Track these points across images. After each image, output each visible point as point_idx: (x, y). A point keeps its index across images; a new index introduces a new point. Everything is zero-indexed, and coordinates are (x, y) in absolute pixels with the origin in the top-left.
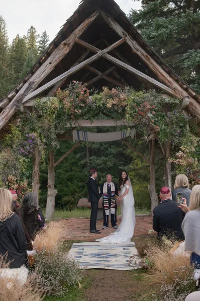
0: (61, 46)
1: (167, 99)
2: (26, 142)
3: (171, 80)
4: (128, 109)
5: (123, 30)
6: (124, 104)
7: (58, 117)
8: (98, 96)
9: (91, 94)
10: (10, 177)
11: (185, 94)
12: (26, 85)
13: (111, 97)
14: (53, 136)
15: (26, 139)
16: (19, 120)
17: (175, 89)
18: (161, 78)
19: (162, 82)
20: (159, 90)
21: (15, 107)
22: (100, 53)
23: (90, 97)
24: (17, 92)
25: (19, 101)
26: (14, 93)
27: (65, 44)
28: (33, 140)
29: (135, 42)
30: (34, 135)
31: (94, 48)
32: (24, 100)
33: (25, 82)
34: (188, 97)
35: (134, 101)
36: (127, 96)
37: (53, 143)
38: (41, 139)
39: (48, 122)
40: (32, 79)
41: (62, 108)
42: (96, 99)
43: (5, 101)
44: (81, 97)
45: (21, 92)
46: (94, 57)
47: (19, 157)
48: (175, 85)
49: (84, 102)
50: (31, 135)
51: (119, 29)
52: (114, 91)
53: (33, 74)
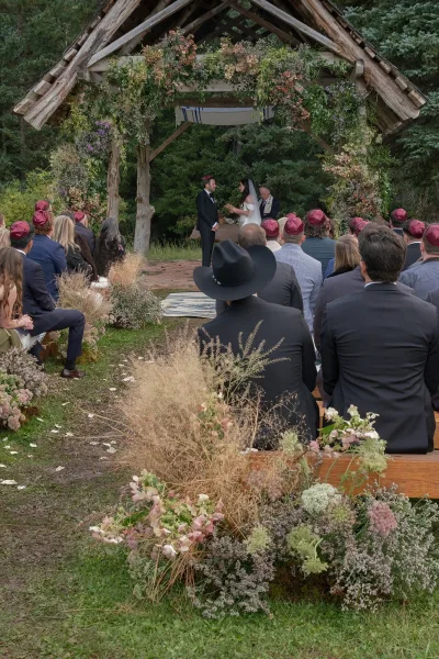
1: (329, 61)
2: (95, 134)
3: (336, 27)
4: (261, 81)
6: (252, 72)
7: (146, 92)
8: (212, 56)
9: (200, 51)
10: (73, 189)
11: (359, 53)
12: (93, 36)
13: (234, 59)
14: (138, 124)
15: (96, 129)
16: (83, 95)
17: (342, 45)
18: (320, 22)
19: (323, 32)
20: (316, 45)
21: (76, 75)
23: (199, 57)
24: (78, 48)
25: (82, 65)
26: (74, 51)
28: (107, 130)
30: (109, 121)
32: (91, 63)
33: (90, 31)
34: (362, 61)
35: (271, 66)
36: (262, 57)
37: (139, 136)
38: (119, 129)
39: (130, 101)
40: (102, 26)
41: (153, 79)
42: (209, 61)
43: (60, 65)
44: (183, 59)
45: (85, 48)
47: (86, 157)
48: (343, 37)
49: (189, 68)
50: (103, 121)
52: (238, 48)
53: (103, 15)
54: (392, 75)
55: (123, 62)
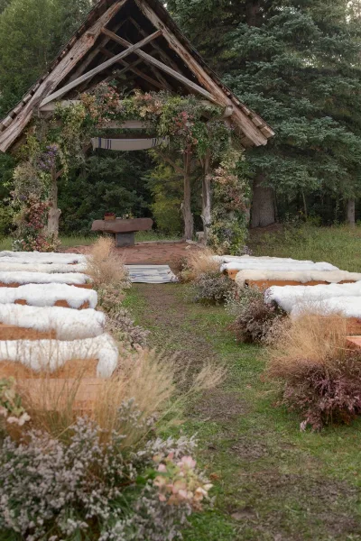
0: (85, 37)
1: (208, 106)
2: (47, 155)
3: (212, 84)
4: (163, 118)
5: (159, 20)
6: (158, 113)
7: (84, 126)
8: (129, 101)
9: (122, 98)
10: (32, 195)
11: (228, 101)
12: (43, 86)
13: (144, 103)
14: (77, 148)
15: (46, 151)
16: (35, 127)
17: (217, 96)
18: (201, 81)
19: (203, 87)
20: (200, 97)
21: (31, 112)
22: (131, 48)
23: (120, 102)
24: (33, 94)
25: (36, 105)
26: (30, 96)
27: (89, 36)
28: (54, 152)
29: (172, 36)
30: (56, 146)
31: (125, 42)
32: (42, 104)
33: (42, 82)
34: (231, 107)
35: (170, 109)
36: (162, 102)
37: (78, 156)
38: (63, 151)
39: (72, 130)
40: (50, 78)
41: (89, 116)
42: (127, 105)
43: (20, 106)
44: (110, 103)
45: (38, 94)
46: (124, 53)
47: (40, 171)
48: (218, 91)
49: (113, 108)
50: (52, 146)
51: (154, 19)
52: (147, 96)
53: (51, 71)
54: (250, 117)
55: (65, 104)
